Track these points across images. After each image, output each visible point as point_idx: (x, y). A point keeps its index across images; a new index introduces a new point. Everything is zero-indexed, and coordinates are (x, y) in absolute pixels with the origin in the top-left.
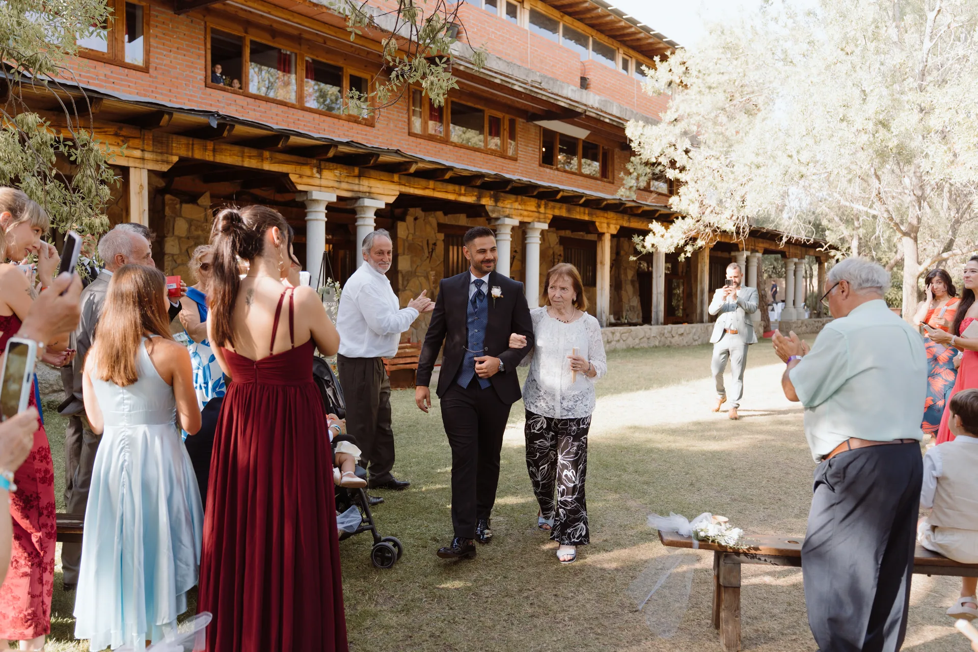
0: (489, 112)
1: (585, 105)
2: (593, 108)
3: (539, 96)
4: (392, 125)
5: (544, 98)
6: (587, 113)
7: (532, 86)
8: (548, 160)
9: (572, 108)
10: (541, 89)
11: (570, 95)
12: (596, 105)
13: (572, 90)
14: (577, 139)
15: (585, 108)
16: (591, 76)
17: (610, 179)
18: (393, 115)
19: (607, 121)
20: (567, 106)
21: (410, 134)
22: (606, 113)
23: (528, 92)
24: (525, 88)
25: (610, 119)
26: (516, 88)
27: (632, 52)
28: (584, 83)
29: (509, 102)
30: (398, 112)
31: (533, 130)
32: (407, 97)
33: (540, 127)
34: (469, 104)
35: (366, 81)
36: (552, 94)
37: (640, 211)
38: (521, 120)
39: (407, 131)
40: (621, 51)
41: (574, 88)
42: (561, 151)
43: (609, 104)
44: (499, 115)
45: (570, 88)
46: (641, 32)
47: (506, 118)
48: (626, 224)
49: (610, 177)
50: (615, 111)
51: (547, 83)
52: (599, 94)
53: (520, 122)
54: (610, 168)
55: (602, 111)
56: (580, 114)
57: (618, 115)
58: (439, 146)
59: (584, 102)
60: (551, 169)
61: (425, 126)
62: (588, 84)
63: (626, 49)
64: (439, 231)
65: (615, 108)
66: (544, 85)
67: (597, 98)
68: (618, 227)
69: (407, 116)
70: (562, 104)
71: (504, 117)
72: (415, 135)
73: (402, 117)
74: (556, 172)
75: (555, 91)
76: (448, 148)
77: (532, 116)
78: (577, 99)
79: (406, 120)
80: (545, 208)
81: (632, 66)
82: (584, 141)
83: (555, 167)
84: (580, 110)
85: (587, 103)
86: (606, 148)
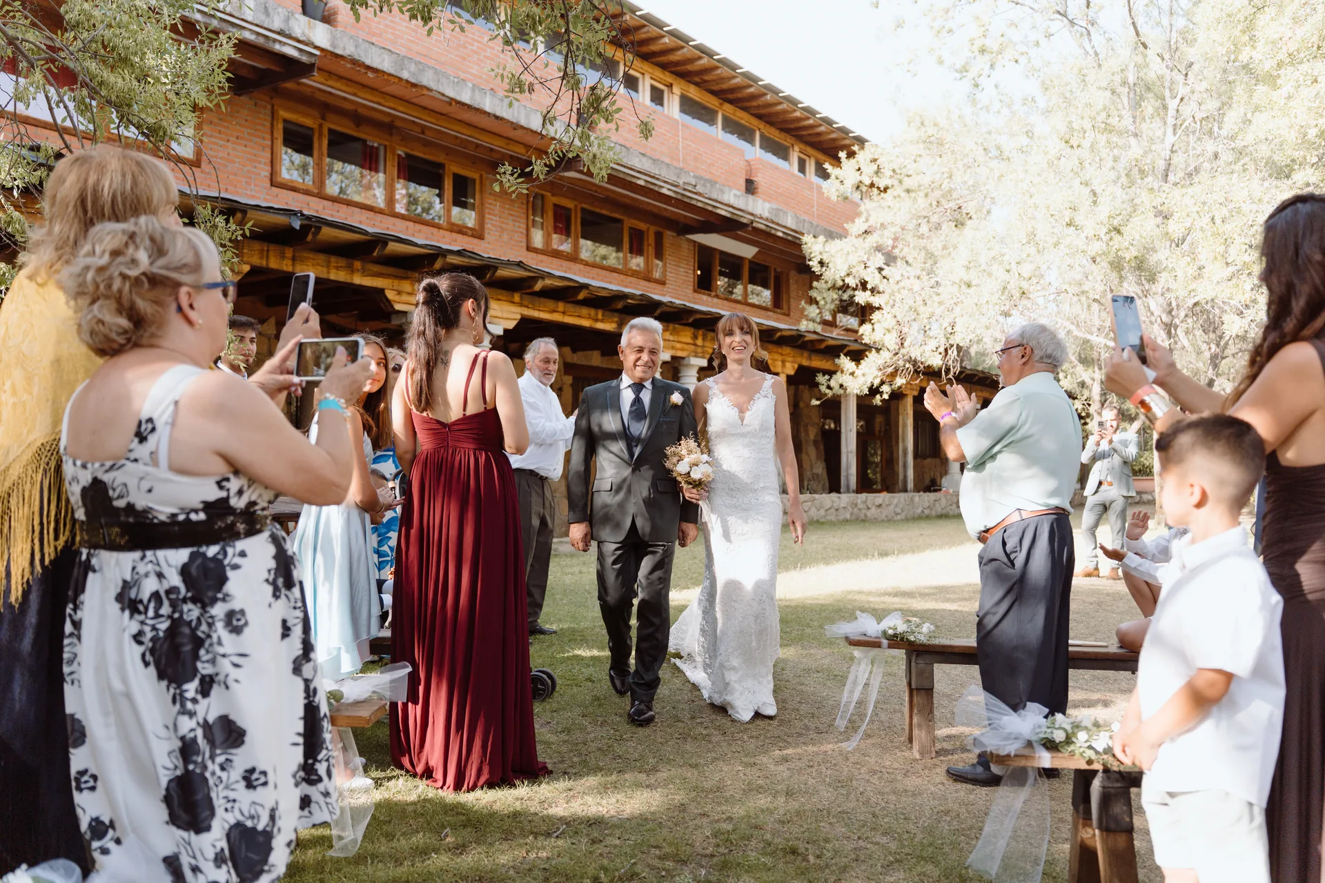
0: (629, 222)
1: (752, 214)
2: (761, 218)
3: (694, 202)
4: (505, 237)
5: (700, 205)
6: (754, 225)
7: (685, 190)
8: (704, 284)
9: (735, 217)
10: (696, 193)
11: (732, 201)
12: (766, 214)
13: (735, 195)
14: (741, 259)
15: (752, 218)
16: (759, 179)
17: (785, 310)
18: (508, 224)
19: (780, 234)
20: (728, 215)
21: (530, 248)
22: (778, 224)
23: (679, 197)
24: (675, 192)
25: (784, 233)
26: (664, 191)
27: (810, 150)
28: (750, 187)
29: (655, 210)
30: (513, 220)
31: (685, 245)
32: (525, 202)
33: (695, 242)
34: (604, 212)
35: (474, 180)
36: (710, 199)
37: (823, 346)
38: (669, 233)
39: (524, 244)
40: (796, 148)
41: (738, 193)
42: (722, 274)
43: (781, 214)
44: (642, 226)
45: (732, 193)
46: (821, 125)
47: (650, 230)
48: (805, 363)
49: (785, 306)
50: (790, 222)
51: (704, 186)
52: (769, 202)
53: (669, 235)
54: (784, 297)
55: (773, 222)
56: (745, 225)
57: (794, 227)
58: (566, 263)
59: (750, 209)
60: (710, 295)
61: (548, 239)
62: (755, 189)
63: (802, 146)
64: (566, 373)
65: (789, 218)
66: (699, 189)
67: (767, 205)
68: (796, 366)
69: (525, 226)
70: (723, 213)
71: (648, 229)
72: (536, 251)
73: (519, 227)
74: (715, 300)
75: (714, 196)
76: (579, 265)
77: (685, 228)
78: (742, 207)
79: (525, 231)
80: (704, 339)
81: (811, 167)
82: (750, 262)
83: (713, 294)
84: (745, 221)
85: (754, 212)
86: (779, 270)
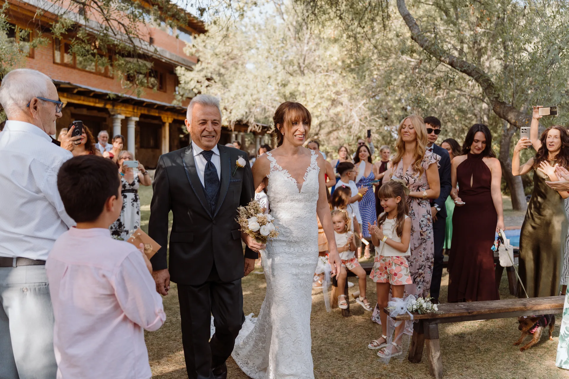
1: (152, 52)
4: (44, 57)
6: (153, 57)
9: (145, 54)
11: (144, 47)
15: (152, 54)
16: (155, 37)
17: (164, 91)
18: (45, 52)
19: (164, 61)
20: (143, 53)
21: (54, 63)
22: (163, 57)
27: (175, 21)
28: (151, 41)
30: (48, 50)
37: (183, 112)
39: (52, 61)
41: (147, 43)
43: (165, 52)
45: (144, 44)
48: (176, 118)
49: (164, 88)
50: (168, 56)
52: (159, 47)
54: (164, 84)
55: (161, 56)
56: (149, 56)
57: (169, 59)
58: (71, 70)
61: (62, 57)
62: (153, 42)
65: (168, 54)
67: (159, 49)
68: (172, 119)
70: (141, 51)
72: (57, 64)
73: (50, 53)
74: (135, 86)
75: (136, 45)
76: (75, 71)
80: (137, 109)
82: (150, 69)
83: (134, 83)
86: (162, 72)
